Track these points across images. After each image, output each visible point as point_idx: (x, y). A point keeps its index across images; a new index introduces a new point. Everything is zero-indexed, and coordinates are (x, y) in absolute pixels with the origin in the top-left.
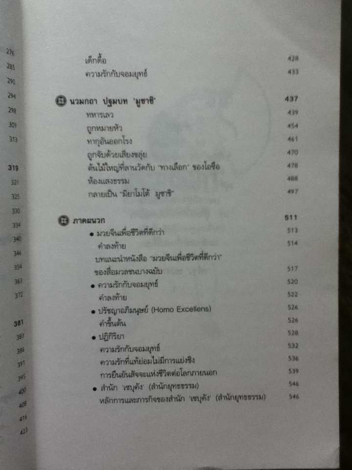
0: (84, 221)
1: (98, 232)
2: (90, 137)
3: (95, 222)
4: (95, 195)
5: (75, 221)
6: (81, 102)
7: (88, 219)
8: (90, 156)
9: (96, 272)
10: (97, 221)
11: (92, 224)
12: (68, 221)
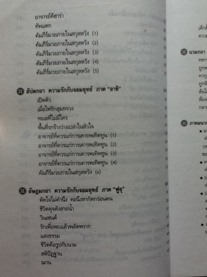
0: (196, 123)
1: (204, 130)
2: (201, 73)
3: (203, 124)
4: (203, 108)
5: (191, 123)
6: (196, 53)
7: (199, 122)
8: (201, 84)
9: (203, 154)
10: (204, 123)
11: (201, 125)
12: (187, 123)
